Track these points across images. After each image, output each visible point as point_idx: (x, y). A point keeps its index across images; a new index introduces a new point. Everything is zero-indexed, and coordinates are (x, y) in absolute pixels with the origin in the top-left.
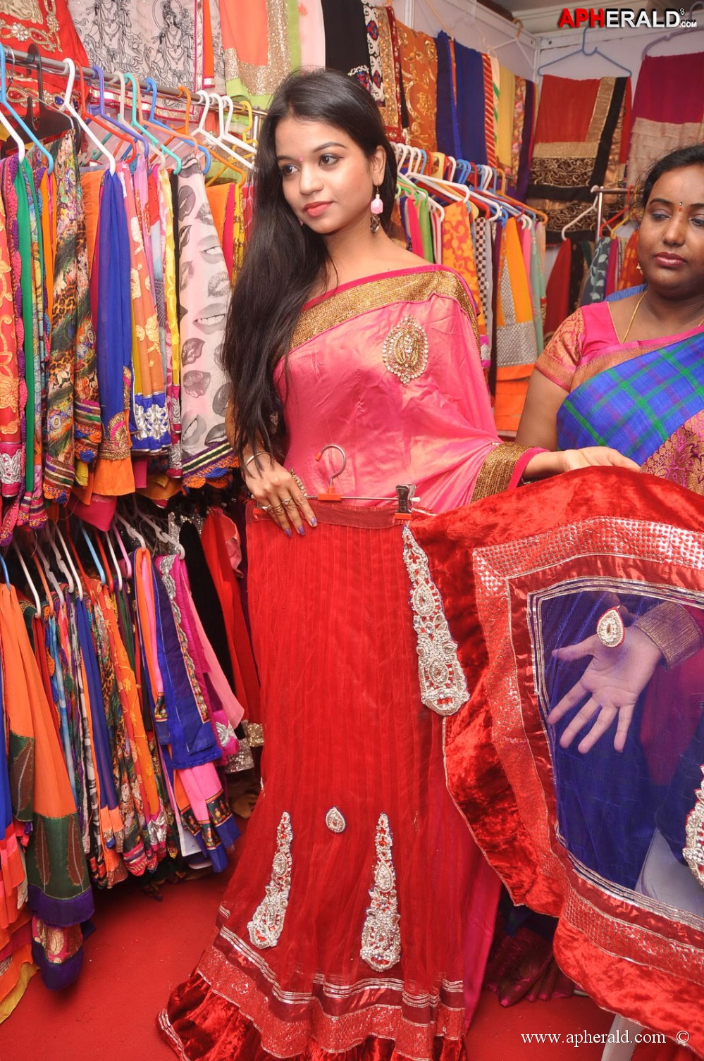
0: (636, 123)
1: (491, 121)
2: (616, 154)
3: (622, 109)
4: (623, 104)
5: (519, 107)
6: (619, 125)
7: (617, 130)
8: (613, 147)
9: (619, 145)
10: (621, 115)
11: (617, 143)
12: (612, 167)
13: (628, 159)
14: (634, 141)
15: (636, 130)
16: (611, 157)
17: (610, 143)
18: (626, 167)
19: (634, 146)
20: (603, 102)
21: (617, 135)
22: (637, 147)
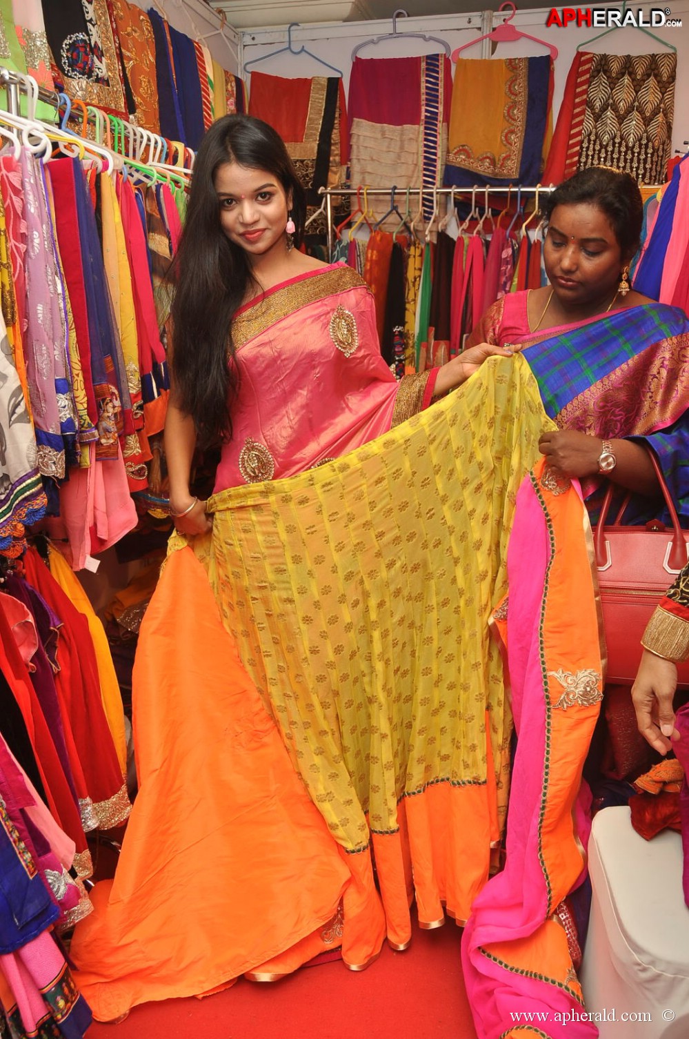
0: (354, 123)
1: (209, 115)
2: (337, 155)
3: (338, 110)
4: (338, 105)
5: (232, 104)
6: (336, 126)
7: (335, 131)
8: (333, 148)
9: (338, 146)
10: (337, 115)
11: (336, 144)
12: (334, 169)
13: (350, 160)
14: (354, 141)
15: (354, 130)
16: (331, 159)
17: (330, 145)
18: (348, 168)
19: (354, 147)
20: (317, 100)
21: (335, 135)
22: (358, 147)
